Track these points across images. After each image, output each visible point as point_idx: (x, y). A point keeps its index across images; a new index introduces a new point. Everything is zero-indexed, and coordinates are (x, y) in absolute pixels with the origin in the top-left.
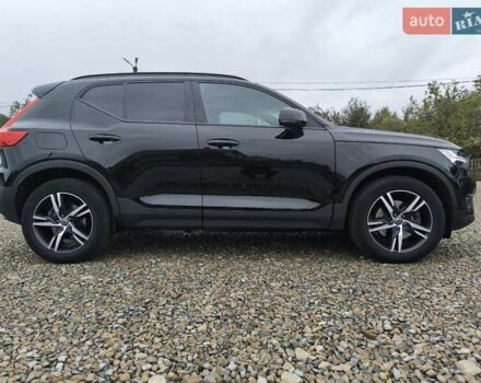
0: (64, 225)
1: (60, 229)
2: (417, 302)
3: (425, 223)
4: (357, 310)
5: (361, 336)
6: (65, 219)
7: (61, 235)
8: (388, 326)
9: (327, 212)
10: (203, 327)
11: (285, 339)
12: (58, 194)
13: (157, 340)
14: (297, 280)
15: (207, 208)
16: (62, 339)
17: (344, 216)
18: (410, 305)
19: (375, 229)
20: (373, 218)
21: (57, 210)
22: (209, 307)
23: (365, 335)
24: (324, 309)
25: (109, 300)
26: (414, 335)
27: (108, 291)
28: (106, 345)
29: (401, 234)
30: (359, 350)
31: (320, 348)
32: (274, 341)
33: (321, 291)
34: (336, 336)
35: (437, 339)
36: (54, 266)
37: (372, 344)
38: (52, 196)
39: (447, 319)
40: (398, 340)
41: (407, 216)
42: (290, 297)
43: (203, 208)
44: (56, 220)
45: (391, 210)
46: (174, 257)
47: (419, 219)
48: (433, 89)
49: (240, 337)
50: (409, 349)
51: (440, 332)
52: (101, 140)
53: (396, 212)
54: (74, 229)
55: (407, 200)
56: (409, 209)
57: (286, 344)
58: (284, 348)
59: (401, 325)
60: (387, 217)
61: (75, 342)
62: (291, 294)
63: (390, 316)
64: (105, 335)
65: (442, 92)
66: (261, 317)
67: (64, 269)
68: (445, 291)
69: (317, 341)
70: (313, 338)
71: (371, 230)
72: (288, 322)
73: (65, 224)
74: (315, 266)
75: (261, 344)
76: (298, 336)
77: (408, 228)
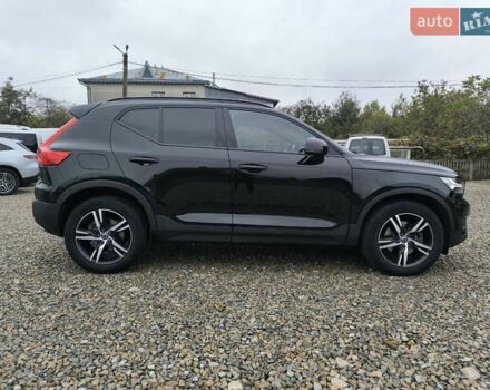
0: (105, 239)
1: (101, 242)
2: (425, 316)
3: (426, 242)
4: (377, 323)
5: (384, 347)
6: (106, 234)
7: (102, 247)
8: (405, 339)
9: (343, 230)
10: (255, 339)
11: (325, 349)
12: (100, 211)
13: (221, 350)
14: (319, 293)
15: (236, 225)
16: (141, 350)
17: (357, 234)
18: (419, 319)
19: (385, 247)
20: (383, 237)
21: (98, 225)
22: (253, 320)
23: (388, 346)
24: (350, 322)
25: (164, 313)
26: (427, 345)
27: (158, 303)
28: (181, 355)
29: (406, 251)
30: (385, 358)
31: (355, 357)
32: (317, 351)
33: (343, 303)
34: (365, 347)
35: (445, 349)
36: (96, 276)
37: (395, 354)
38: (94, 212)
39: (451, 331)
40: (415, 349)
41: (412, 236)
42: (319, 311)
43: (232, 225)
44: (96, 233)
45: (398, 230)
46: (203, 267)
47: (422, 238)
48: (423, 88)
49: (288, 348)
50: (424, 358)
51: (446, 343)
52: (141, 163)
53: (403, 232)
54: (114, 243)
55: (413, 221)
56: (414, 230)
57: (327, 354)
58: (327, 358)
59: (415, 337)
60: (395, 237)
61: (154, 353)
62: (319, 307)
63: (405, 328)
64: (177, 346)
65: (431, 90)
66: (300, 329)
67: (107, 279)
68: (445, 304)
69: (351, 352)
70: (348, 348)
71: (381, 248)
72: (323, 334)
73: (105, 237)
74: (332, 279)
75: (307, 354)
76: (335, 347)
77: (412, 245)
